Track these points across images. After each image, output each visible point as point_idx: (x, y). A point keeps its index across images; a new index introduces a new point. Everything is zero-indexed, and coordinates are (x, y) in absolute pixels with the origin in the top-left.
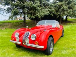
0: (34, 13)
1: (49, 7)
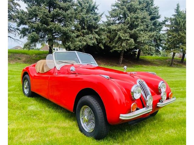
1: (96, 33)
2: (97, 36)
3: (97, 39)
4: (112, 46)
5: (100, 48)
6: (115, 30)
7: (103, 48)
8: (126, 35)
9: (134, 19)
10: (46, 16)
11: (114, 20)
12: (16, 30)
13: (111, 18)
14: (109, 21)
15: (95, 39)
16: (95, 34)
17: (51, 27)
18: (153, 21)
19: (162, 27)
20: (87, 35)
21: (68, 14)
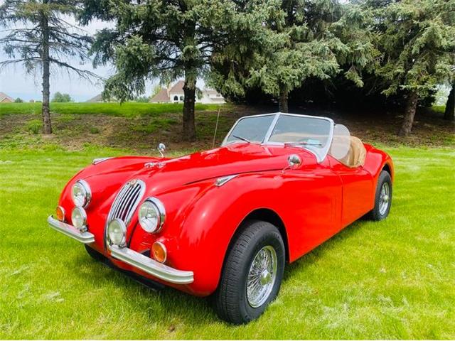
1: (338, 33)
2: (340, 46)
3: (338, 54)
4: (390, 75)
5: (352, 83)
7: (361, 83)
12: (83, 43)
15: (333, 55)
16: (332, 38)
17: (195, 15)
20: (304, 44)
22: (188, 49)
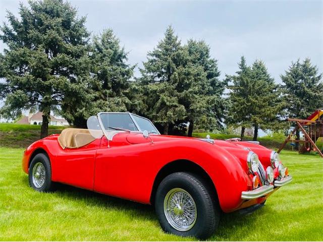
0: (75, 106)
1: (126, 94)
2: (127, 100)
3: (127, 105)
4: (151, 116)
6: (155, 91)
8: (174, 98)
9: (183, 76)
10: (43, 64)
11: (152, 76)
13: (147, 73)
14: (145, 77)
15: (124, 104)
16: (124, 97)
18: (210, 80)
19: (224, 89)
20: (111, 98)
21: (80, 64)
22: (46, 97)
